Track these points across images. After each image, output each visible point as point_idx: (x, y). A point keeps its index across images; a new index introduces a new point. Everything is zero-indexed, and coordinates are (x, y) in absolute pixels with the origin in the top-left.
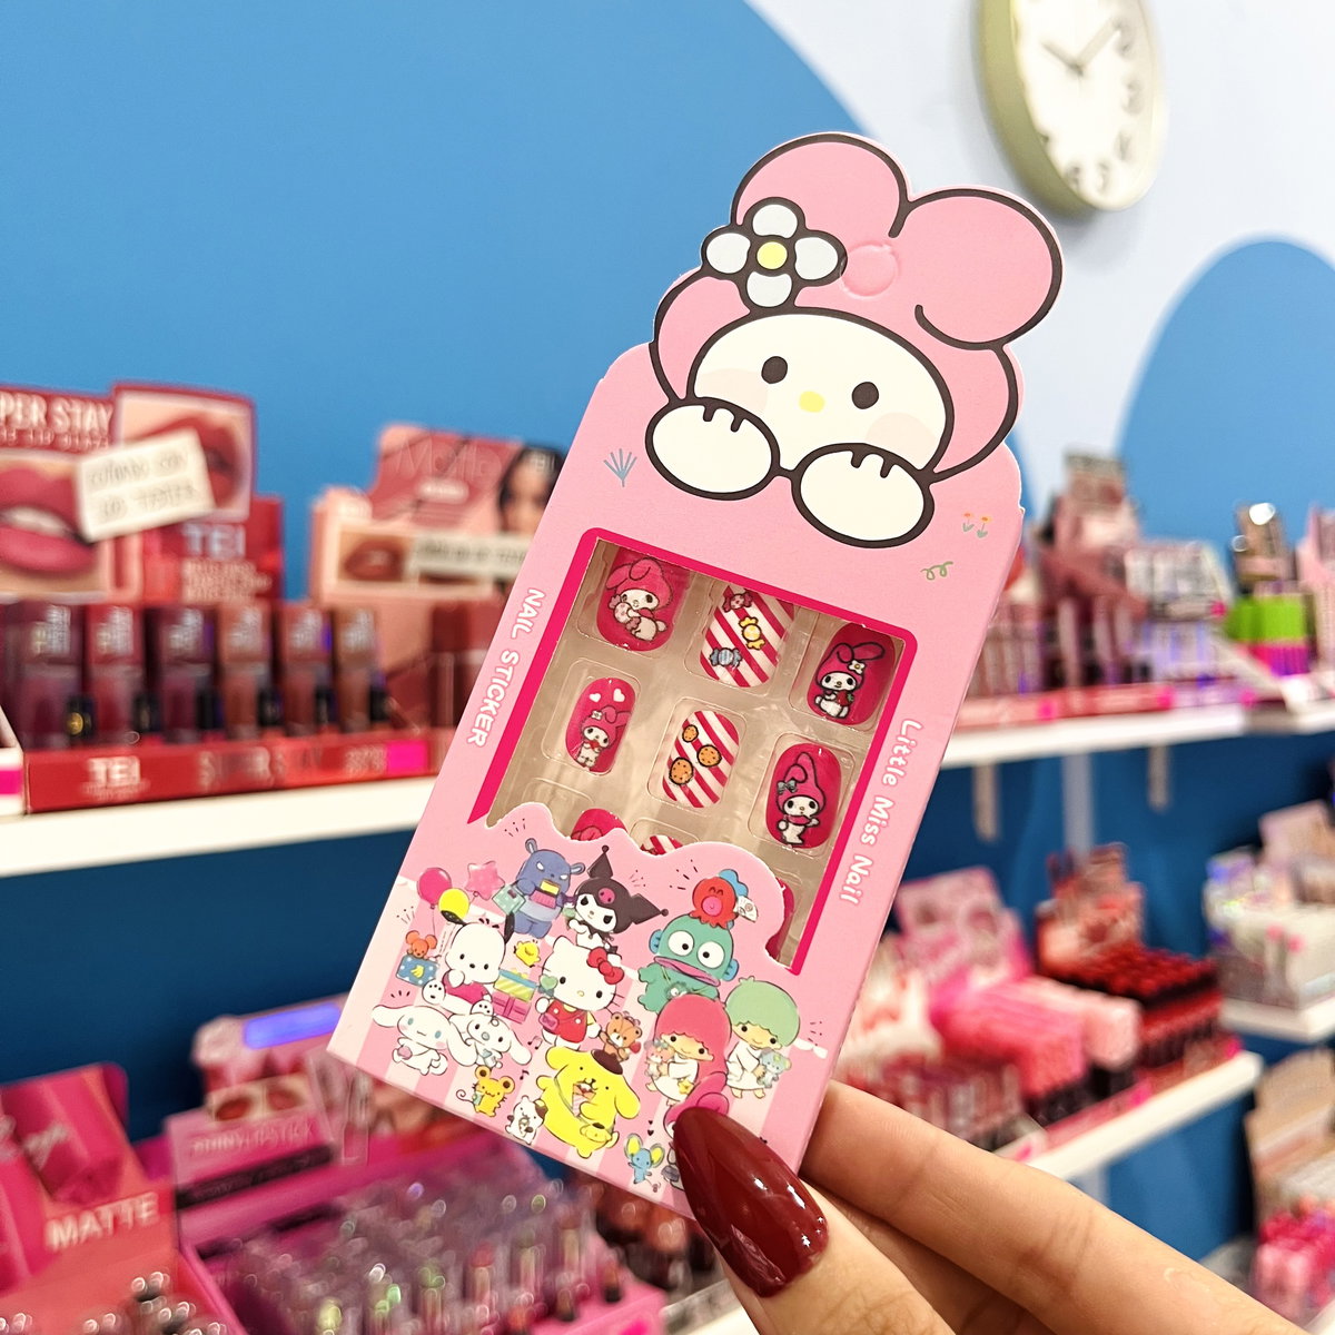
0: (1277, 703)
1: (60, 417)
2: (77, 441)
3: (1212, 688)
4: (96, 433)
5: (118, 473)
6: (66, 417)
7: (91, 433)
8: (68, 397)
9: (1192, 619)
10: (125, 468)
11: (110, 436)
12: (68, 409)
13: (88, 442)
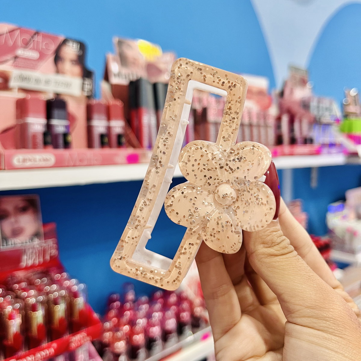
0: (355, 154)
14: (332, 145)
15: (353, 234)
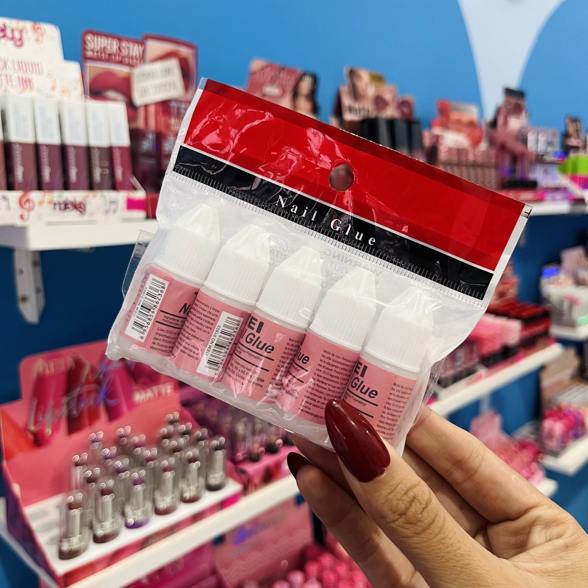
0: (581, 201)
1: (125, 49)
2: (131, 60)
3: (558, 192)
4: (138, 57)
5: (146, 76)
6: (127, 49)
7: (136, 57)
8: (128, 40)
9: (552, 163)
10: (149, 74)
11: (142, 59)
12: (127, 45)
13: (135, 61)
14: (557, 189)
15: (573, 302)
